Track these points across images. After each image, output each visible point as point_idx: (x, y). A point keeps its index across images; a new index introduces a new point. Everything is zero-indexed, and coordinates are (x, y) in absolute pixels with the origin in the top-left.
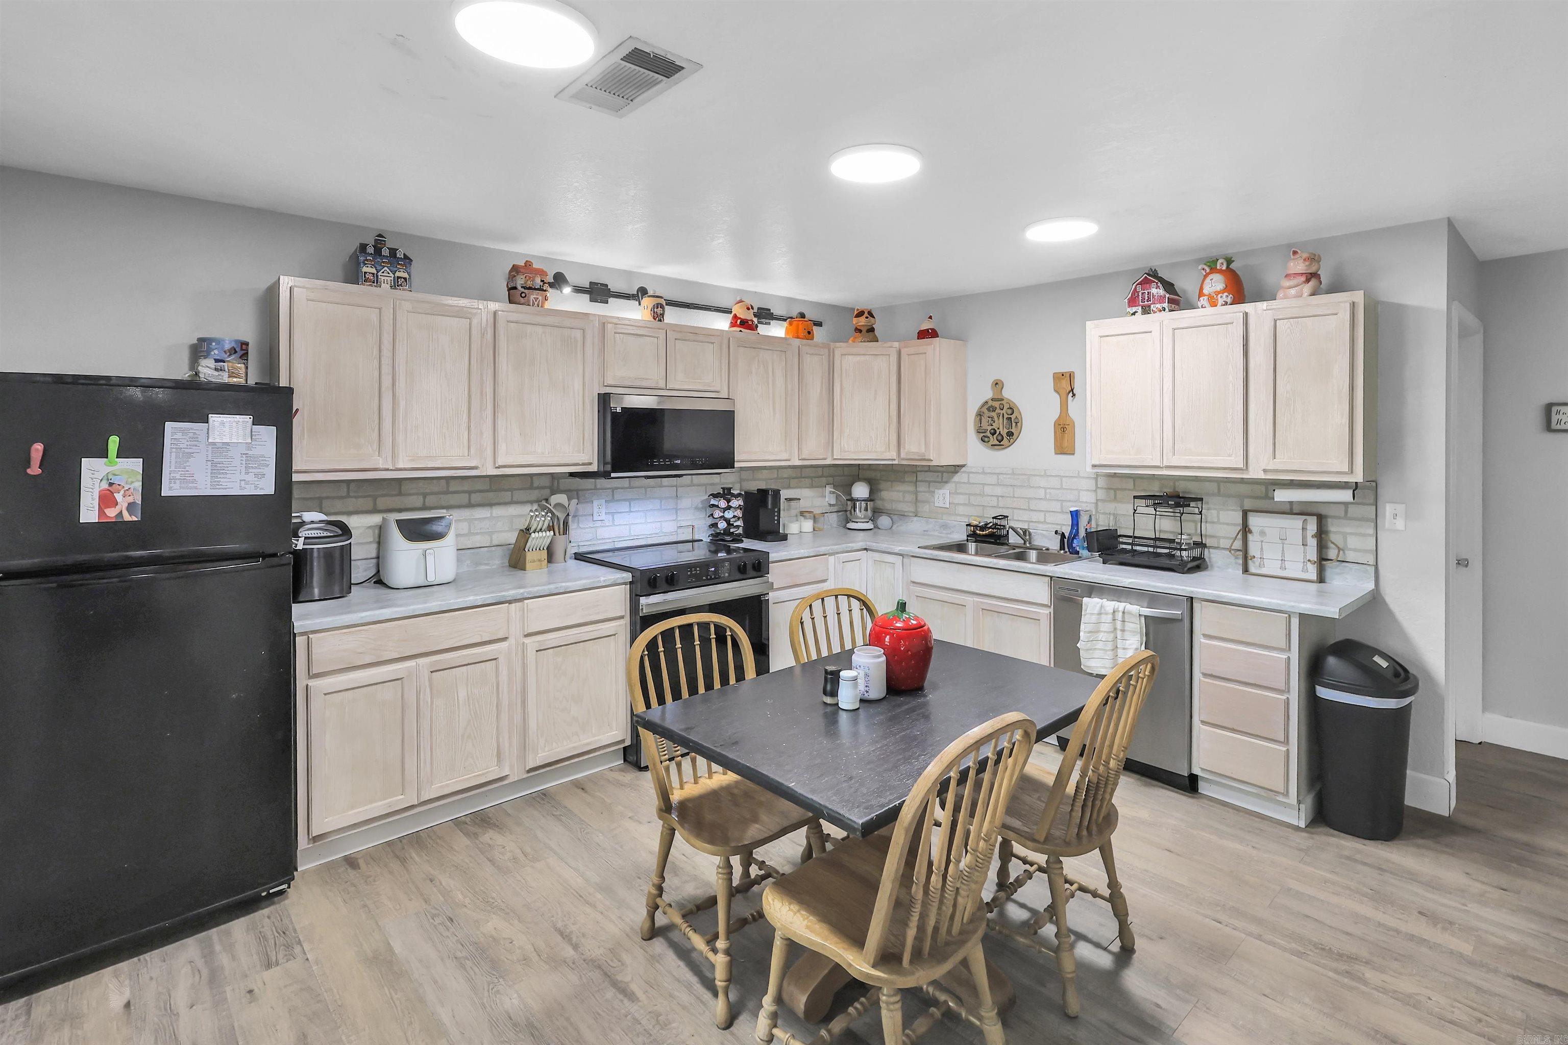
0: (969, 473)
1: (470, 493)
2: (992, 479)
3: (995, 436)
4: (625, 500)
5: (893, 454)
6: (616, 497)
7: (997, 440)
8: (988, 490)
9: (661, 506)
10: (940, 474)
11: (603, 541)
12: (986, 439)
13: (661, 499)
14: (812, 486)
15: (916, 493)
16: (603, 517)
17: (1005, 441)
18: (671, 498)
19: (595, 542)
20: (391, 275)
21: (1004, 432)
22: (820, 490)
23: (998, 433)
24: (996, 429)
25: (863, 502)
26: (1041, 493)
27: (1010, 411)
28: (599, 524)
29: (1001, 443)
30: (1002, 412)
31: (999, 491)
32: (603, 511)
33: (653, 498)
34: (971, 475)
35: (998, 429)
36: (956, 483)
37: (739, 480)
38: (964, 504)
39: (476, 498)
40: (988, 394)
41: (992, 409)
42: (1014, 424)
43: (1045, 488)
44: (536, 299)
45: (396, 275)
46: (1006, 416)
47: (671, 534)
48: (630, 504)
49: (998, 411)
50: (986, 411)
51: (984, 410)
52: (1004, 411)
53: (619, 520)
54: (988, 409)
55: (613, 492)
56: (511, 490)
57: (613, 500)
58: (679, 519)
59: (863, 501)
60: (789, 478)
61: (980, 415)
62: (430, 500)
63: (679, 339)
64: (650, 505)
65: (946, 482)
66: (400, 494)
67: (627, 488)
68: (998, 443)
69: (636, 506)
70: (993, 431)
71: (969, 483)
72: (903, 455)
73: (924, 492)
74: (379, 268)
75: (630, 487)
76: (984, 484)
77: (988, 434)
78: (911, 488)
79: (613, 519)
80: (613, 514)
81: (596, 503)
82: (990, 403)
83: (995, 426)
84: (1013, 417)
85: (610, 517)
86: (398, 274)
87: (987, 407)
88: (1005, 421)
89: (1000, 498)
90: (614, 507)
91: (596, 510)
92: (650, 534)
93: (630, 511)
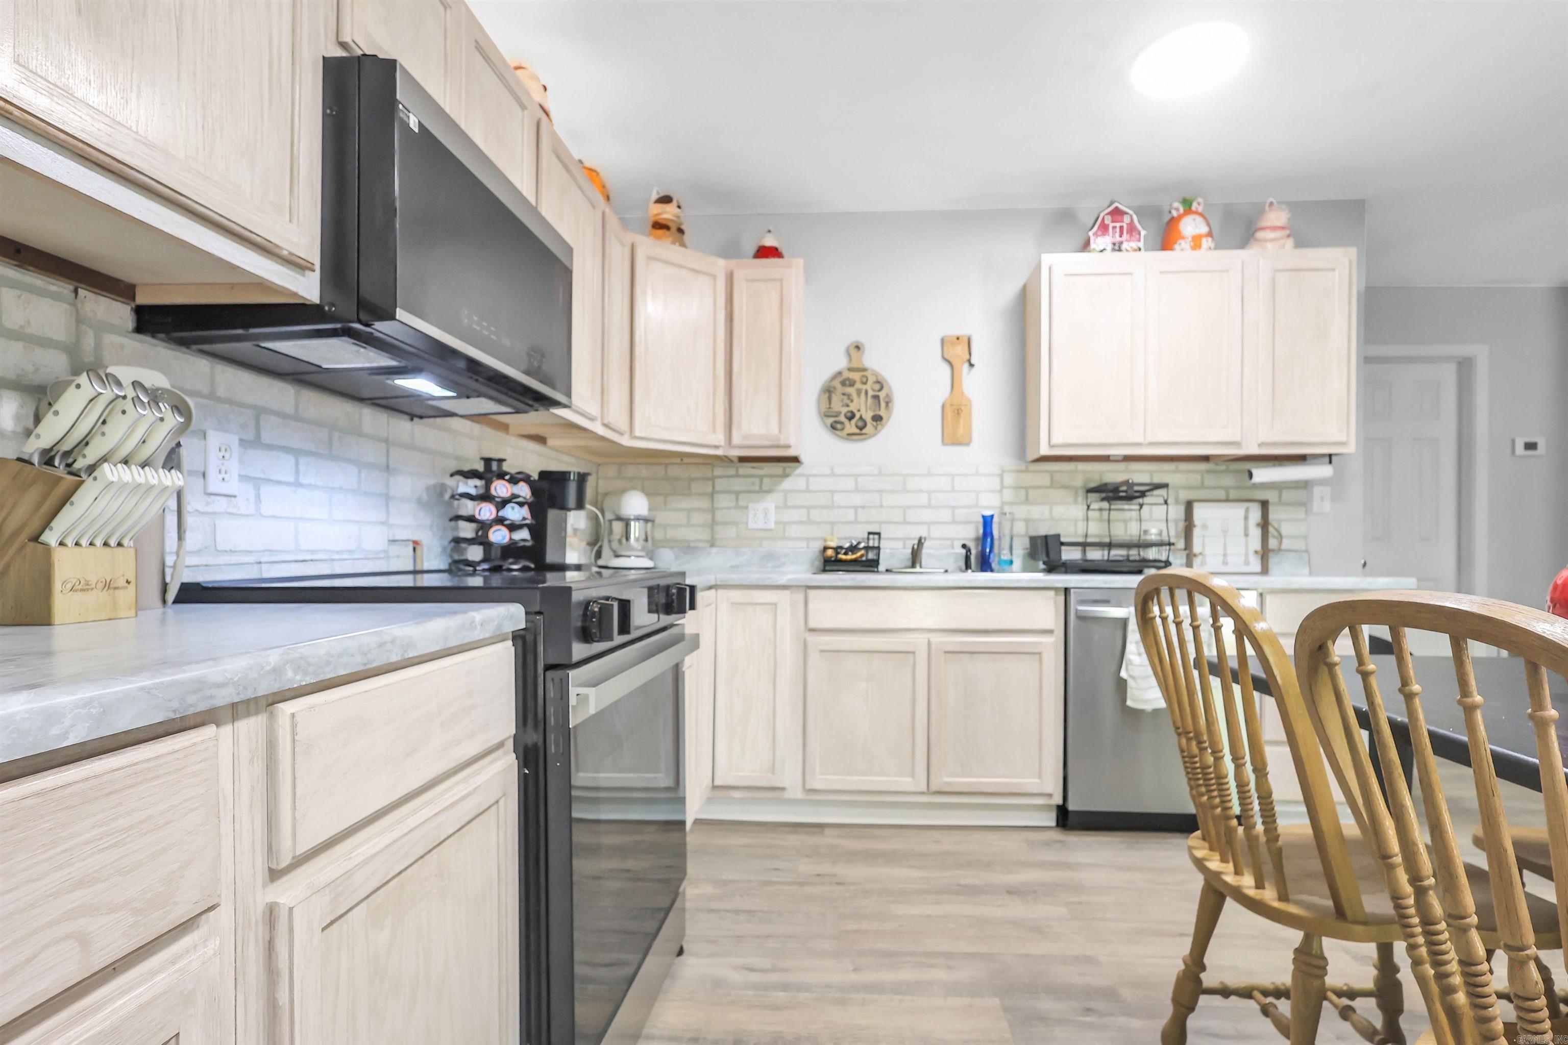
0: (808, 476)
2: (849, 484)
3: (853, 421)
4: (286, 450)
5: (718, 438)
6: (267, 435)
7: (857, 427)
8: (840, 499)
9: (359, 482)
10: (757, 481)
12: (839, 426)
13: (359, 466)
15: (713, 510)
16: (233, 486)
17: (869, 429)
18: (377, 467)
19: (211, 560)
21: (868, 416)
23: (858, 416)
24: (855, 411)
26: (923, 499)
27: (877, 387)
28: (220, 505)
29: (864, 431)
30: (864, 387)
31: (857, 499)
32: (234, 468)
33: (345, 460)
34: (812, 480)
35: (859, 411)
36: (786, 492)
38: (800, 523)
40: (841, 363)
41: (845, 383)
42: (883, 405)
43: (929, 493)
46: (871, 393)
47: (377, 555)
48: (297, 464)
49: (858, 385)
50: (839, 386)
51: (837, 383)
52: (868, 387)
53: (271, 501)
54: (843, 383)
55: (260, 418)
57: (261, 441)
58: (388, 522)
61: (828, 391)
64: (338, 476)
65: (769, 491)
67: (290, 416)
68: (857, 431)
69: (313, 471)
70: (849, 415)
71: (808, 490)
72: (736, 439)
73: (729, 508)
76: (833, 492)
77: (842, 418)
78: (704, 503)
79: (257, 497)
80: (257, 482)
81: (213, 438)
82: (847, 374)
83: (853, 407)
84: (882, 395)
85: (249, 490)
87: (840, 379)
88: (870, 400)
89: (860, 510)
90: (259, 462)
91: (212, 461)
92: (338, 552)
93: (297, 484)
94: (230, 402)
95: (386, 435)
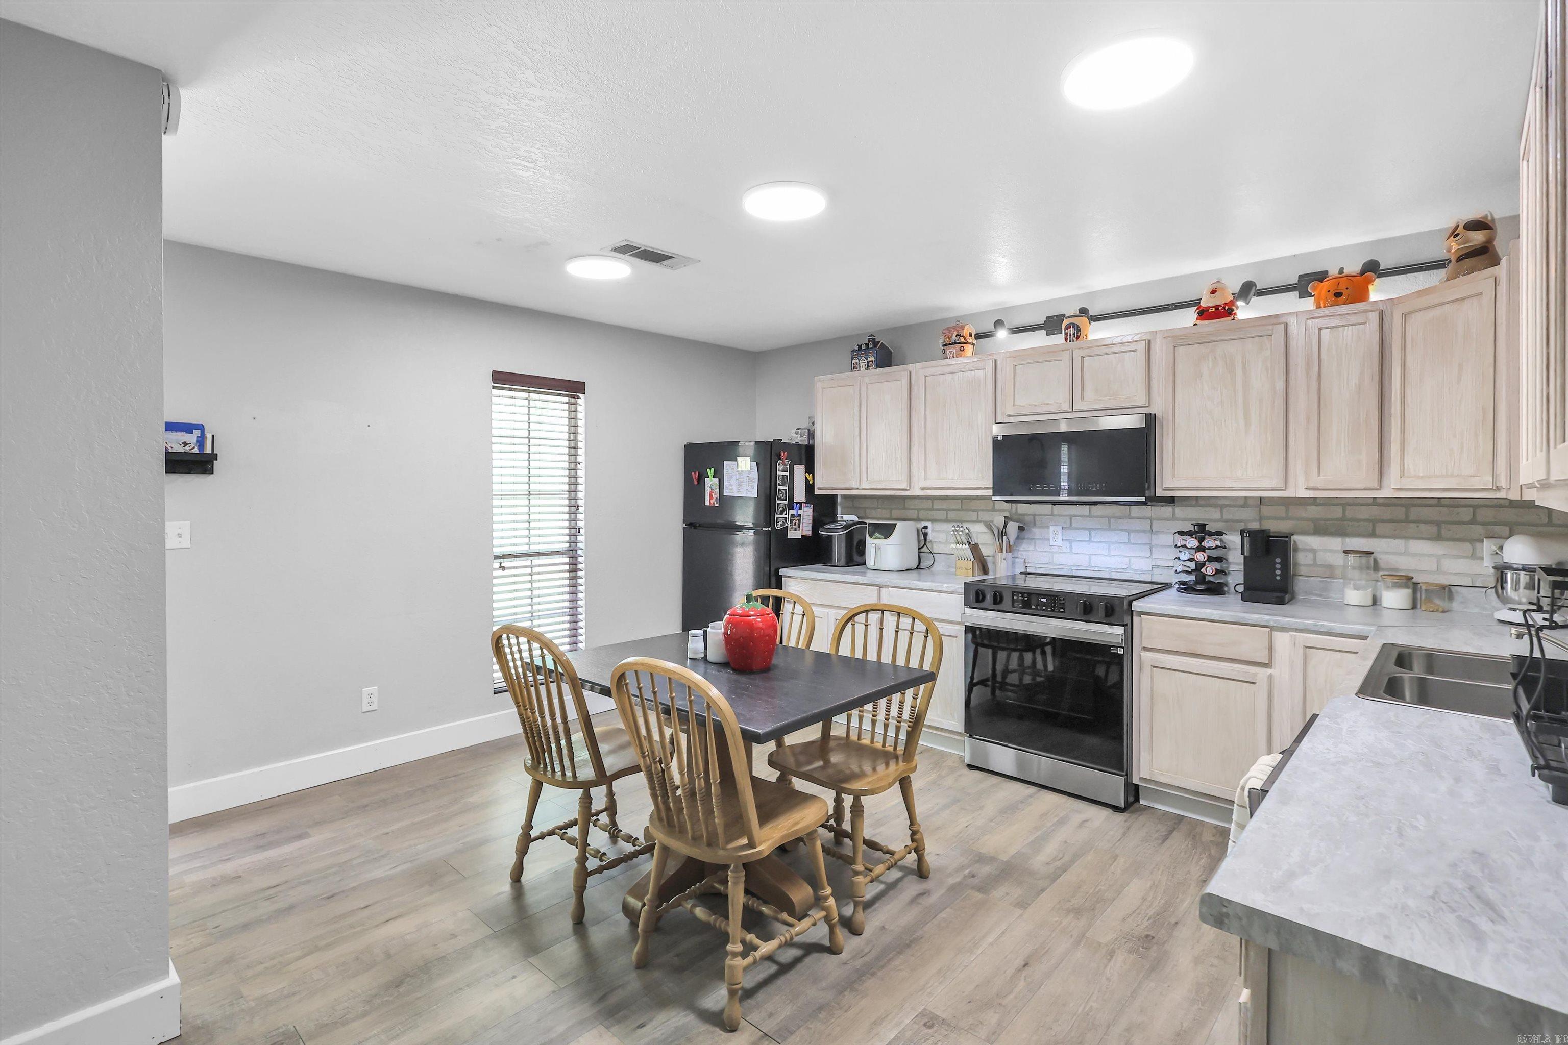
1: (947, 510)
4: (1085, 529)
6: (1074, 525)
9: (1129, 539)
11: (1060, 567)
13: (1129, 532)
14: (1438, 538)
16: (1059, 542)
18: (1144, 531)
19: (1052, 567)
20: (866, 361)
22: (1467, 545)
25: (1522, 574)
28: (1056, 549)
32: (1060, 537)
33: (1118, 530)
37: (1258, 518)
39: (952, 515)
44: (951, 352)
45: (868, 360)
47: (1143, 572)
48: (1090, 534)
53: (1077, 548)
55: (1071, 519)
56: (977, 511)
57: (1070, 527)
58: (1154, 556)
59: (1524, 570)
60: (1374, 522)
62: (922, 514)
63: (1087, 356)
64: (1114, 537)
66: (905, 508)
67: (1087, 517)
69: (1097, 536)
74: (859, 358)
75: (1090, 516)
79: (1071, 547)
80: (1071, 541)
81: (1052, 528)
85: (1068, 544)
86: (869, 359)
90: (1072, 534)
91: (1051, 536)
92: (1115, 569)
93: (1090, 541)
94: (1059, 516)
95: (1149, 516)
